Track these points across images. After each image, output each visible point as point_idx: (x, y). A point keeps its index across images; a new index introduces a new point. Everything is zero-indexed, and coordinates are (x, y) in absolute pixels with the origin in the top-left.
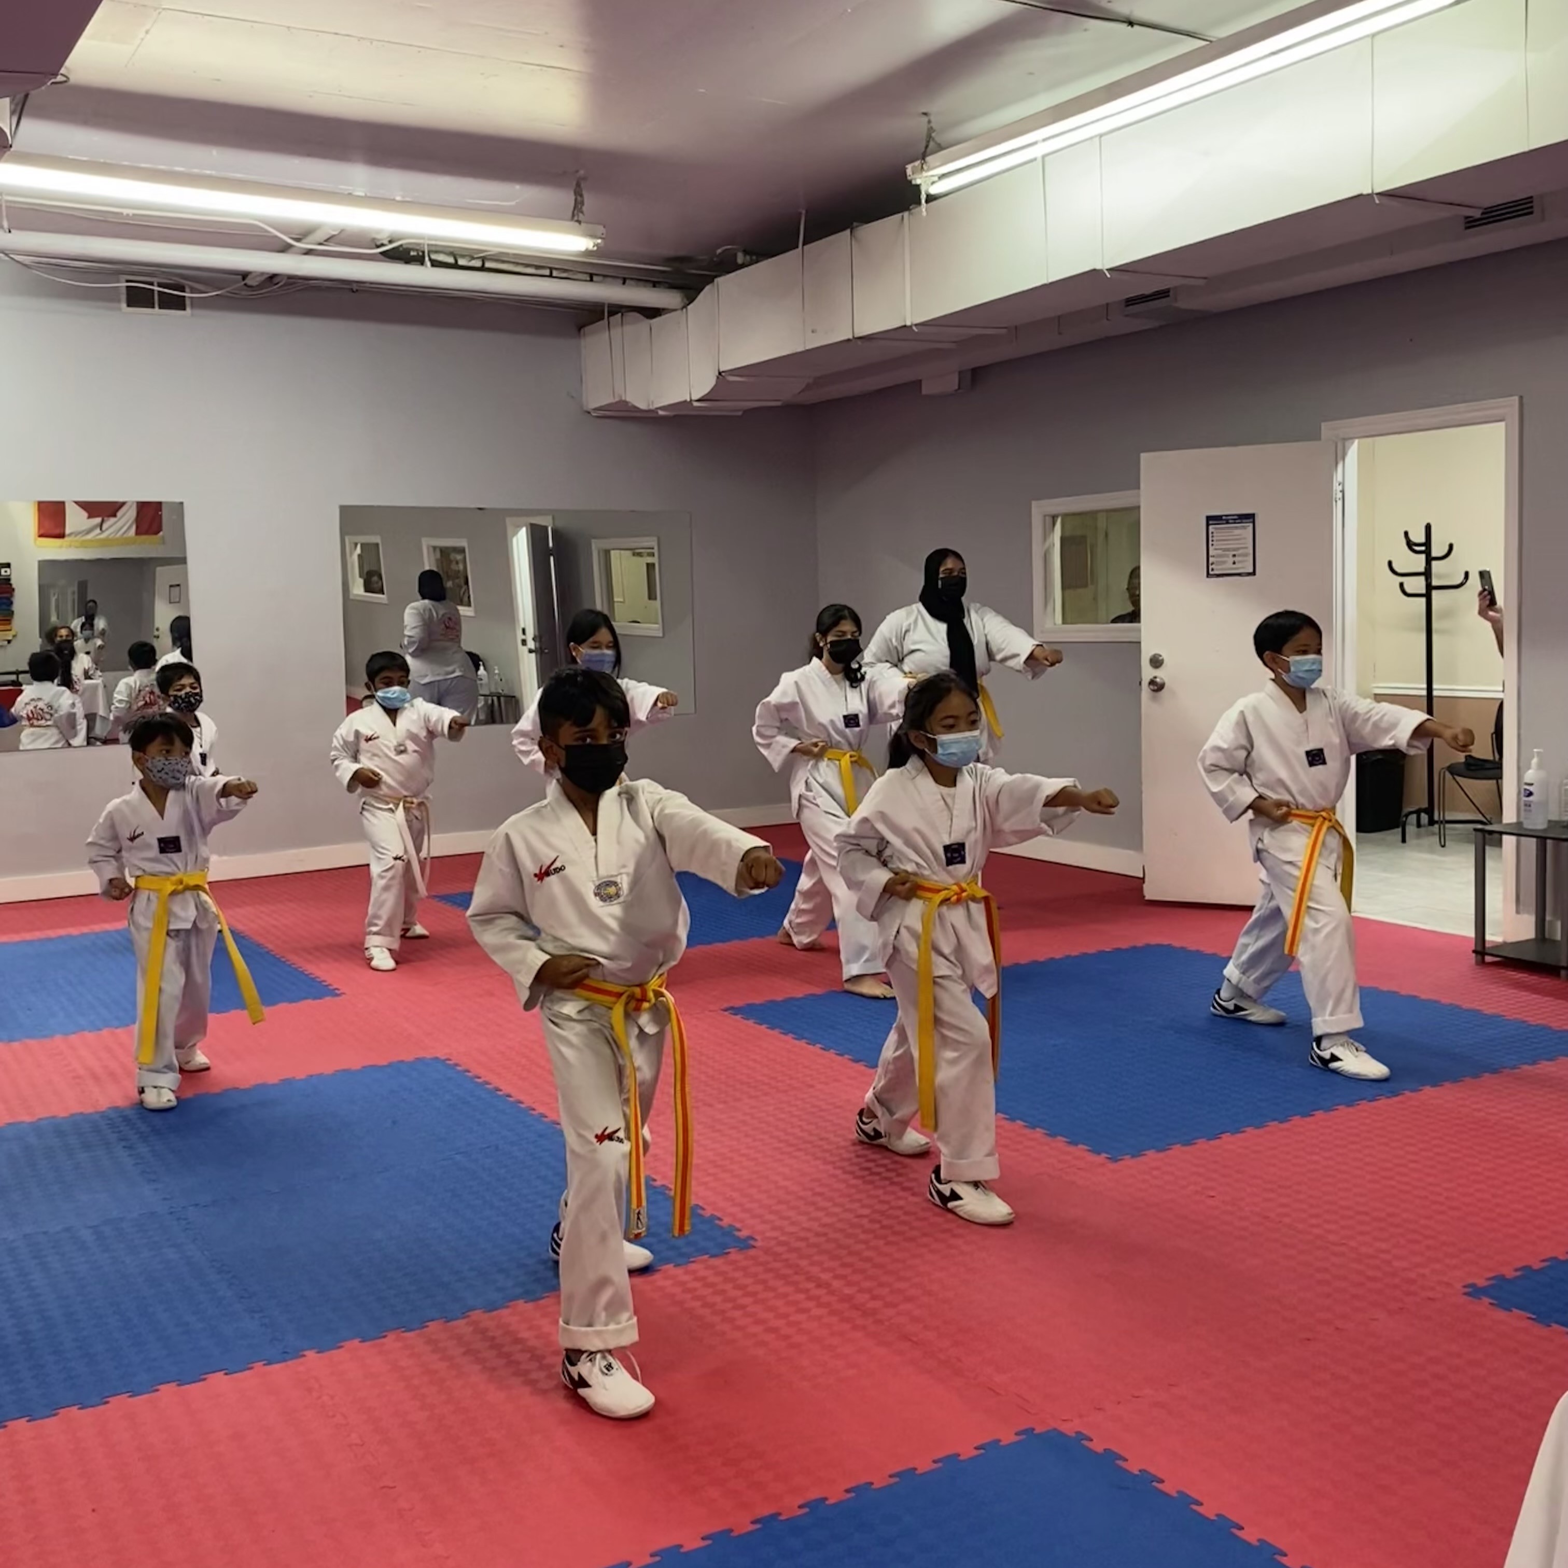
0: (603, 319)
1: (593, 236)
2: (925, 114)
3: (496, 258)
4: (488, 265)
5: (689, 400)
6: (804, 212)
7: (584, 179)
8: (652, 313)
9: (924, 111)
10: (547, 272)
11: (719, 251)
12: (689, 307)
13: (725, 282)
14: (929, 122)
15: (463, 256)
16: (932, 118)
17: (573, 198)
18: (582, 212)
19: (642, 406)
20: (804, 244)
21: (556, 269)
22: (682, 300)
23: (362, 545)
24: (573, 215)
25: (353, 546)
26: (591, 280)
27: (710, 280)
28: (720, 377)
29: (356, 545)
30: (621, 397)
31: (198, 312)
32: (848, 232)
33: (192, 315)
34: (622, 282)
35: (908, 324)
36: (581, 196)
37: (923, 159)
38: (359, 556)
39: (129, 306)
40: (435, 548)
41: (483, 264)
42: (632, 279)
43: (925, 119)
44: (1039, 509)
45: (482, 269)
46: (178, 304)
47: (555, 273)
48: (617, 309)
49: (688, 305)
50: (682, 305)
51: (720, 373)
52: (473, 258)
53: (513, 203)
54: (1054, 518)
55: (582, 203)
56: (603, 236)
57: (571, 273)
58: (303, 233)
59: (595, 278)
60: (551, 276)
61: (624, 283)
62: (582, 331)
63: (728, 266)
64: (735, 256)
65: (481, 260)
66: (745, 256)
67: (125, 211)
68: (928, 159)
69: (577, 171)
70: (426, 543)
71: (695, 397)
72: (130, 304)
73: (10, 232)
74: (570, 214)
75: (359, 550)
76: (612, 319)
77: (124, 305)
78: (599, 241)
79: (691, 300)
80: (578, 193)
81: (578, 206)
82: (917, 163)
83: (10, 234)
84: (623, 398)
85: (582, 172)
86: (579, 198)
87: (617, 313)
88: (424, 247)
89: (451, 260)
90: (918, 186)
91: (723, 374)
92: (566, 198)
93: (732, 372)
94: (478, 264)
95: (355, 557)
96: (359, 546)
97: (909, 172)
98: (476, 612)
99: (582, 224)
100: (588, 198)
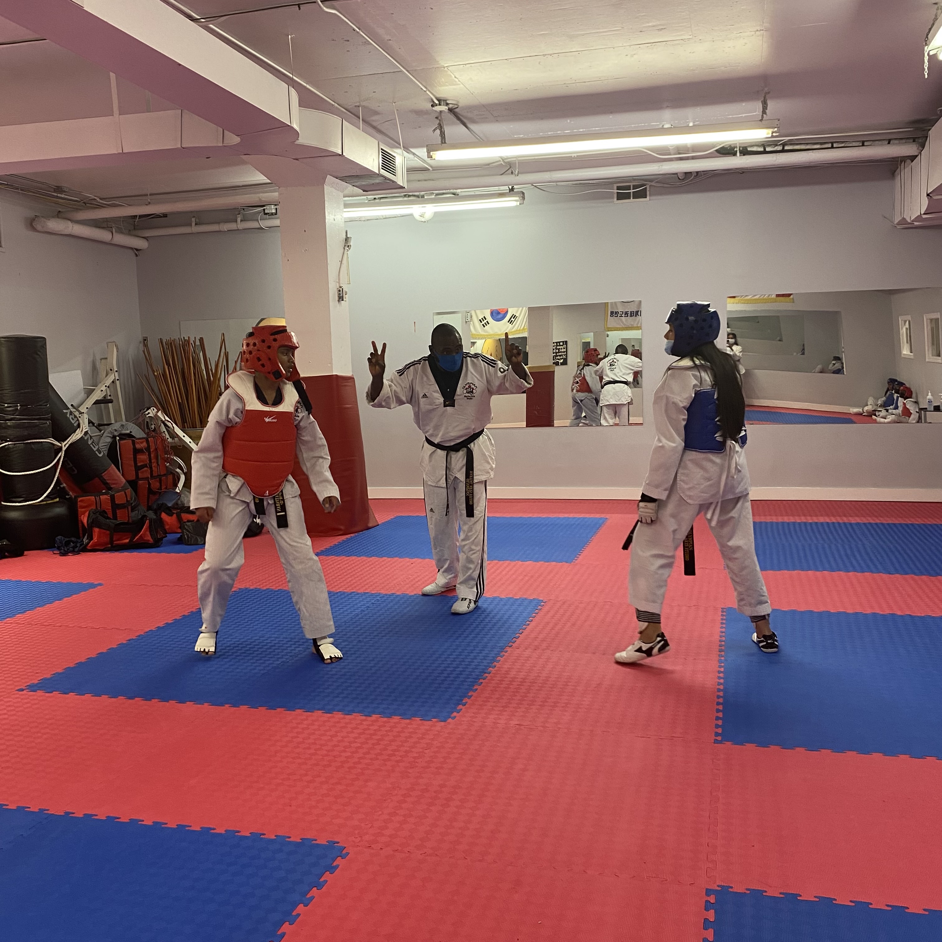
2: (936, 4)
3: (791, 142)
4: (787, 148)
5: (920, 214)
10: (830, 145)
11: (938, 112)
12: (923, 152)
13: (932, 134)
14: (938, 8)
15: (770, 145)
17: (761, 106)
18: (766, 114)
19: (909, 220)
21: (835, 142)
22: (918, 148)
24: (761, 118)
26: (863, 145)
27: (928, 133)
28: (929, 197)
30: (903, 215)
33: (651, 199)
41: (783, 148)
42: (896, 139)
43: (935, 7)
45: (783, 151)
46: (641, 194)
47: (835, 145)
48: (901, 159)
50: (919, 151)
51: (928, 195)
52: (776, 145)
55: (766, 108)
57: (847, 143)
59: (866, 144)
60: (832, 147)
61: (889, 143)
62: (895, 175)
65: (782, 146)
67: (573, 155)
69: (763, 90)
71: (923, 211)
76: (901, 165)
77: (615, 199)
79: (923, 146)
80: (764, 102)
81: (764, 111)
86: (765, 105)
87: (902, 162)
88: (736, 145)
89: (761, 149)
91: (930, 195)
94: (780, 148)
100: (770, 104)
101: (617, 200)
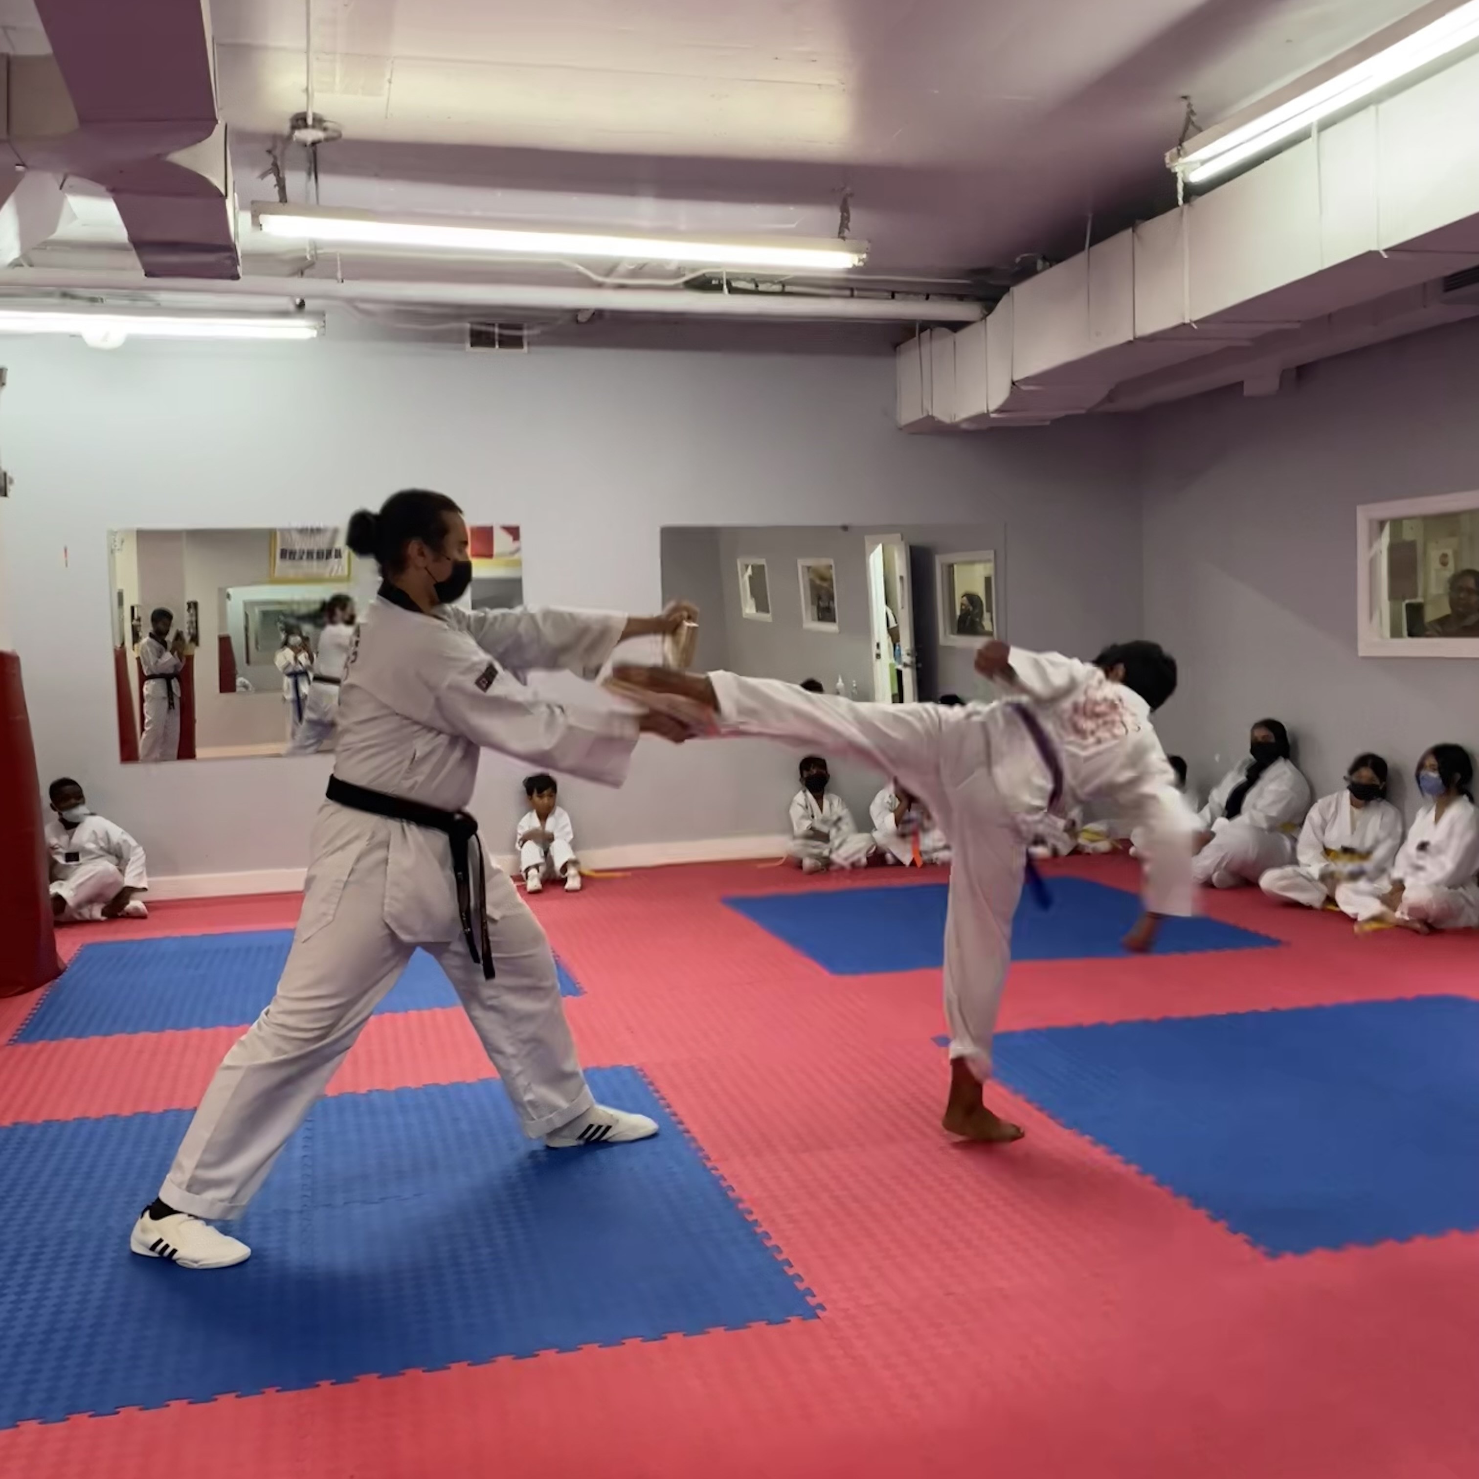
0: (914, 336)
1: (857, 251)
2: (1185, 98)
3: (796, 281)
4: (788, 289)
5: (986, 412)
6: (1090, 215)
7: (851, 195)
8: (956, 326)
9: (1185, 94)
10: (847, 292)
11: (1018, 260)
12: (989, 318)
13: (1021, 292)
14: (1189, 105)
15: (764, 282)
16: (1193, 101)
17: (839, 214)
18: (848, 229)
19: (947, 420)
20: (1091, 245)
22: (981, 312)
23: (753, 567)
24: (840, 233)
25: (744, 567)
26: (895, 298)
27: (1006, 290)
28: (1015, 387)
29: (747, 567)
30: (928, 412)
31: (533, 349)
32: (1130, 230)
33: (529, 352)
34: (925, 297)
35: (1187, 321)
36: (848, 212)
37: (1180, 145)
38: (750, 578)
39: (472, 345)
40: (809, 568)
41: (783, 288)
42: (936, 294)
43: (1184, 103)
44: (1364, 515)
45: (782, 293)
46: (515, 342)
48: (928, 325)
49: (987, 315)
50: (982, 316)
51: (1013, 383)
52: (774, 283)
53: (793, 226)
54: (1382, 524)
55: (848, 219)
56: (867, 251)
58: (610, 268)
59: (897, 295)
60: (853, 296)
61: (927, 298)
62: (898, 348)
63: (1026, 272)
64: (1035, 264)
65: (781, 284)
66: (1044, 262)
68: (1185, 144)
69: (843, 189)
70: (801, 563)
71: (992, 408)
72: (473, 345)
73: (342, 281)
74: (837, 230)
75: (749, 571)
76: (923, 334)
77: (468, 345)
78: (864, 256)
79: (990, 310)
80: (845, 210)
81: (844, 224)
82: (1174, 150)
83: (342, 284)
84: (930, 414)
85: (848, 189)
86: (845, 214)
87: (926, 330)
88: (723, 275)
89: (751, 286)
90: (1176, 174)
91: (1016, 384)
92: (835, 215)
93: (1027, 380)
94: (777, 288)
95: (746, 578)
96: (750, 568)
97: (1167, 160)
98: (840, 627)
99: (847, 240)
100: (853, 214)
101: (472, 346)
